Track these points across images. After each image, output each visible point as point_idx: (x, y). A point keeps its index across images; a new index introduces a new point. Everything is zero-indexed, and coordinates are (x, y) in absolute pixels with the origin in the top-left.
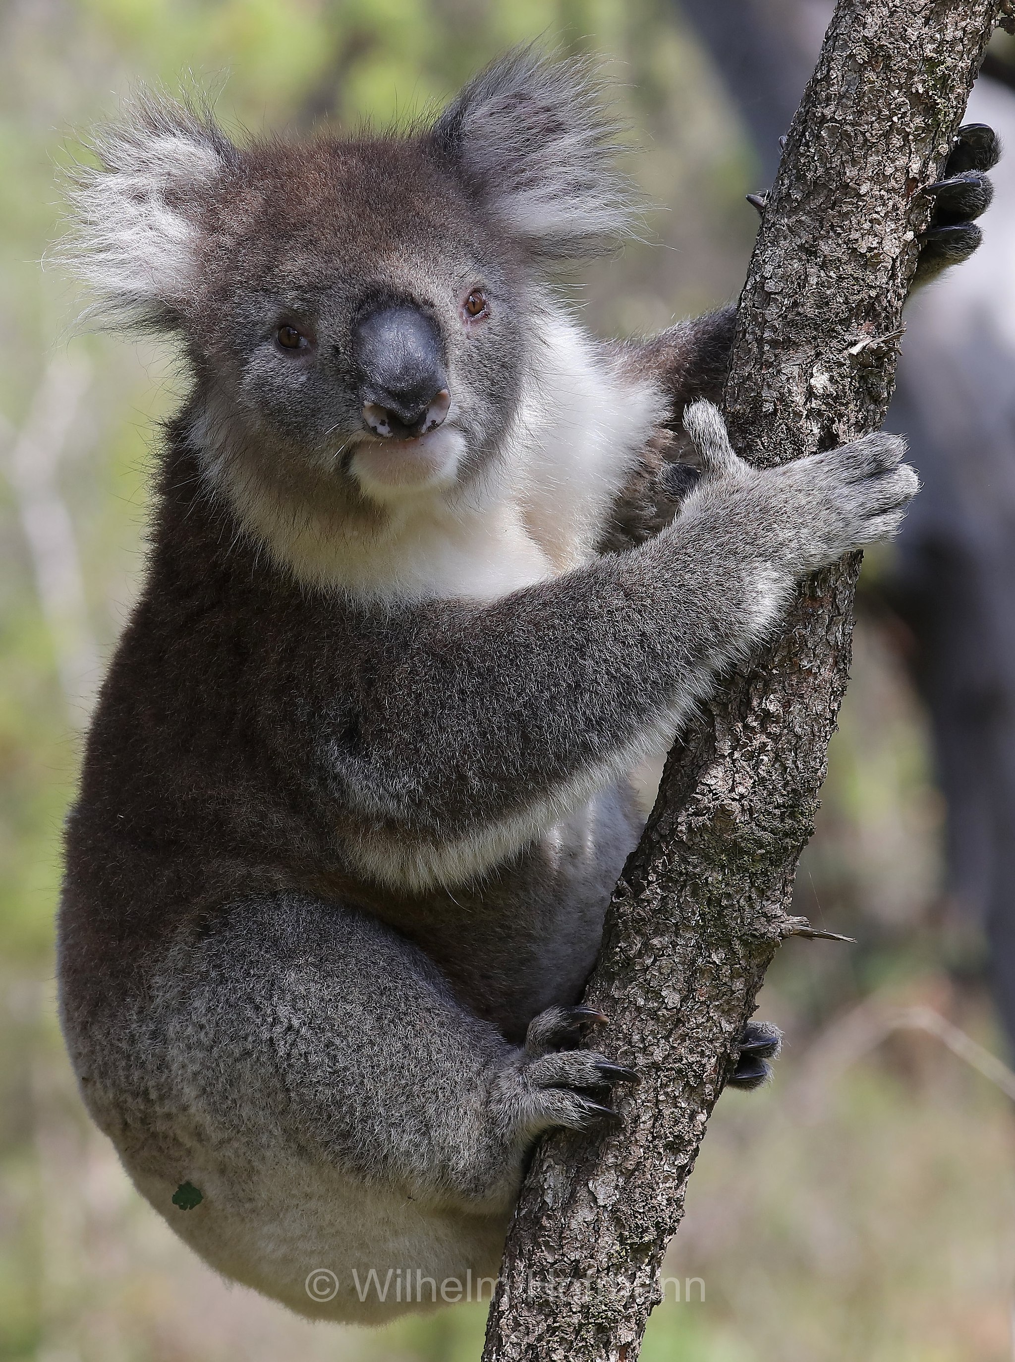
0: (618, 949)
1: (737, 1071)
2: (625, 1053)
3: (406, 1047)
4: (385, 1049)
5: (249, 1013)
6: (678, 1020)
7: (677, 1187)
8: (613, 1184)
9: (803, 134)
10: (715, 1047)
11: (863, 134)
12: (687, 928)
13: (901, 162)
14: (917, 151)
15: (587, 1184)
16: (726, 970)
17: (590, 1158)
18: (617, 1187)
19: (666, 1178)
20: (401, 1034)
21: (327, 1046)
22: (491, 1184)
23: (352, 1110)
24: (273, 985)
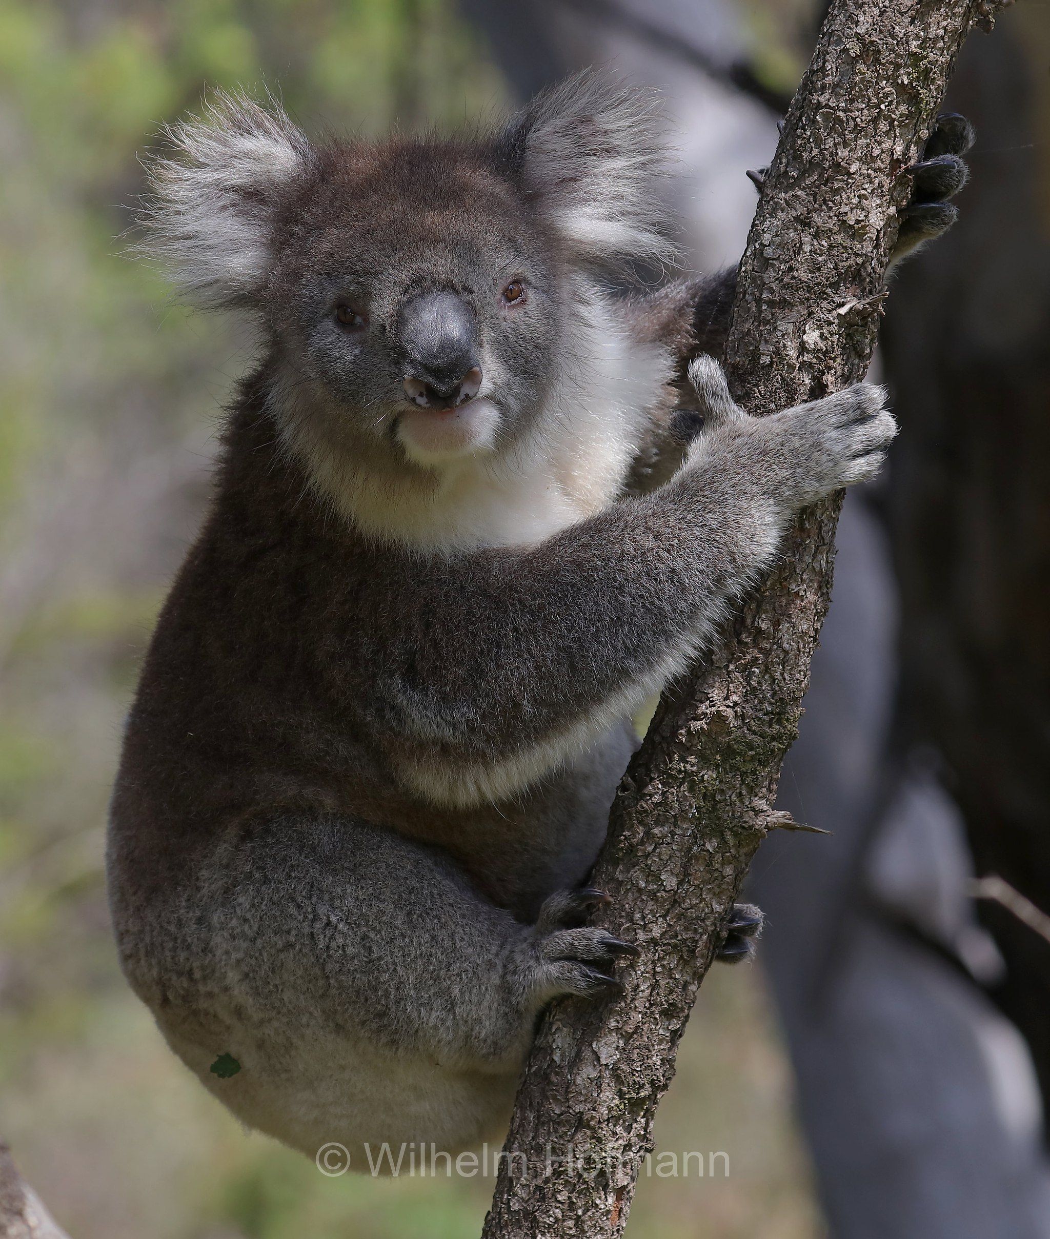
0: (623, 838)
1: (725, 947)
2: (628, 929)
3: (433, 938)
4: (415, 939)
5: (292, 910)
6: (675, 901)
7: (670, 1049)
8: (614, 1045)
9: (800, 119)
10: (707, 925)
11: (854, 119)
12: (685, 819)
13: (887, 145)
14: (901, 135)
15: (591, 1045)
16: (718, 858)
17: (594, 1022)
18: (617, 1048)
19: (660, 1042)
20: (429, 926)
21: (363, 939)
22: (507, 1047)
23: (387, 994)
24: (312, 886)
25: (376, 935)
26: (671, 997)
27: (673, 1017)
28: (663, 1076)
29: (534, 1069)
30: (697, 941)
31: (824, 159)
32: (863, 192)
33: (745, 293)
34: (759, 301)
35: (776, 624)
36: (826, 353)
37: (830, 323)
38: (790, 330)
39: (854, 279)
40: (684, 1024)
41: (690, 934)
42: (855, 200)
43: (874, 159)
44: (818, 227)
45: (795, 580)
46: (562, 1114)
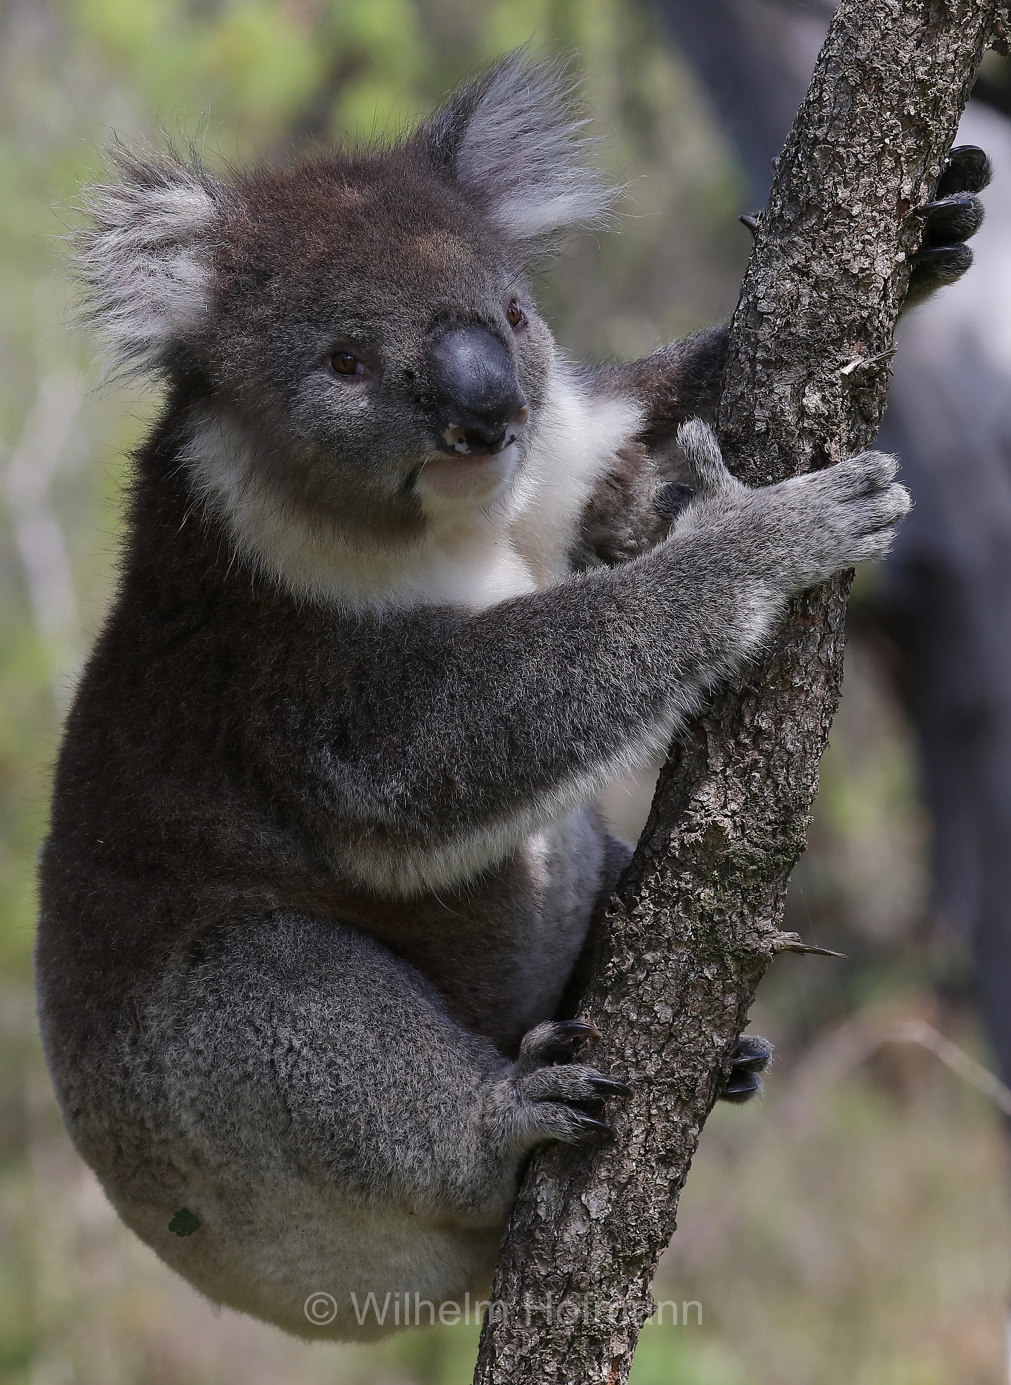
0: (611, 965)
1: (729, 1085)
2: (618, 1067)
3: (408, 1064)
4: (388, 1066)
5: (249, 1035)
8: (606, 1198)
9: (796, 156)
10: (707, 1061)
11: (855, 155)
12: (680, 943)
13: (893, 184)
14: (909, 173)
15: (579, 1198)
16: (718, 985)
18: (609, 1200)
19: (659, 1192)
20: (403, 1050)
21: (329, 1066)
22: (487, 1198)
23: (356, 1128)
24: (272, 1007)
25: (345, 1061)
26: (668, 1142)
27: (672, 1165)
28: (662, 1231)
29: (517, 1225)
30: (697, 1079)
31: (822, 200)
32: (867, 237)
33: (738, 351)
34: (752, 360)
35: (778, 722)
36: (828, 418)
37: (833, 385)
38: (788, 394)
39: (859, 335)
40: (685, 1172)
42: (858, 246)
43: (879, 200)
44: (817, 277)
45: (799, 674)
46: (548, 1276)
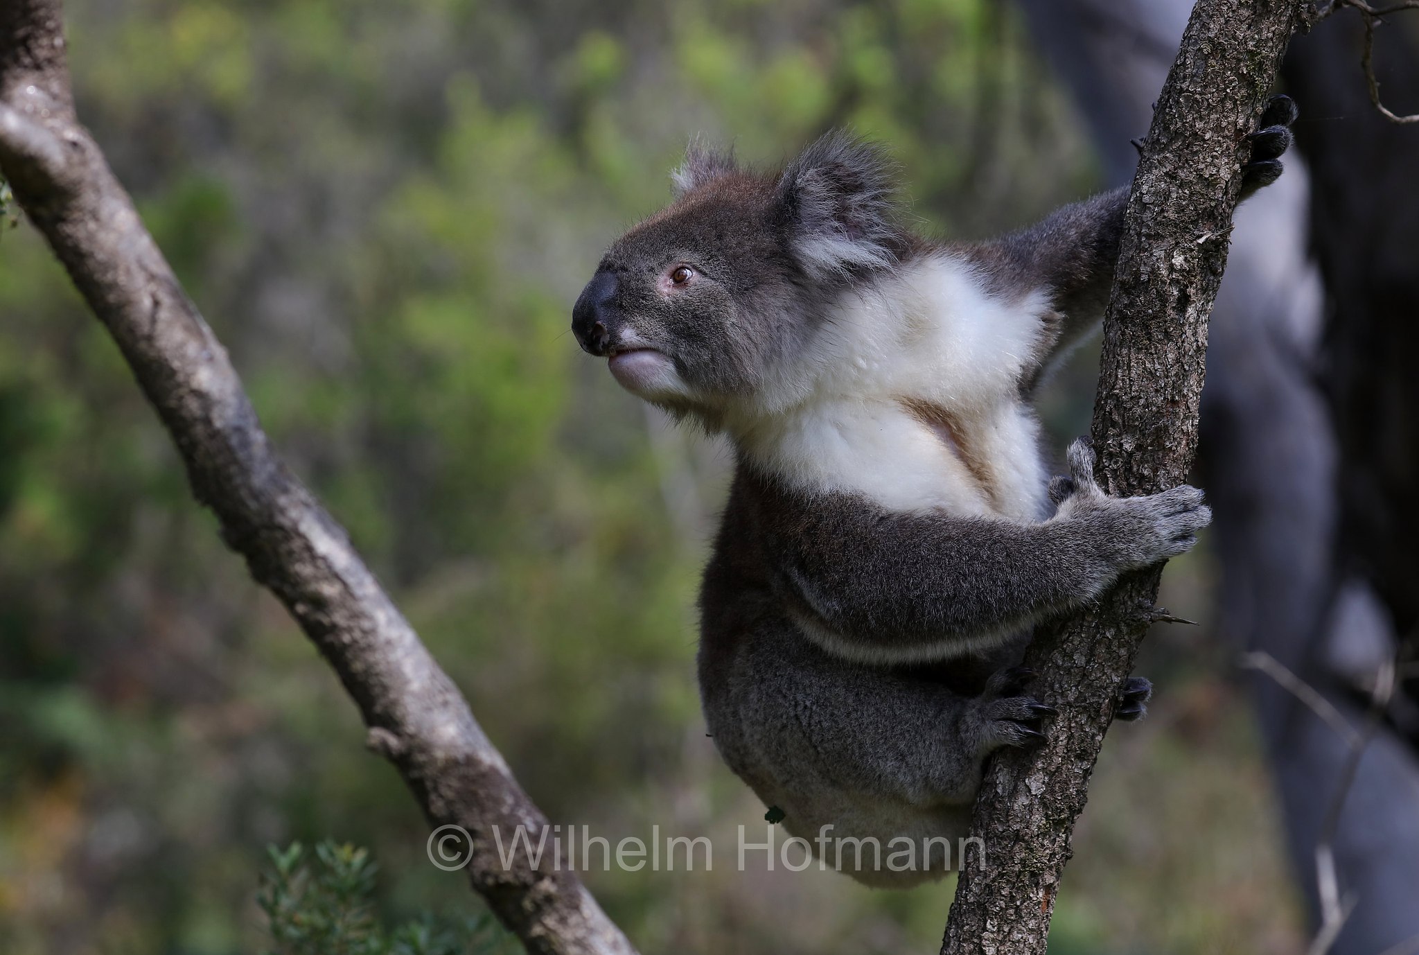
1: (1123, 708)
2: (1050, 696)
6: (1084, 675)
7: (1083, 783)
8: (1041, 781)
9: (1168, 100)
10: (1108, 692)
11: (1207, 100)
13: (1232, 119)
14: (1242, 111)
15: (1024, 781)
16: (1116, 643)
17: (1026, 764)
18: (1044, 783)
19: (1076, 777)
22: (962, 783)
26: (1082, 745)
27: (1085, 760)
28: (1078, 803)
29: (983, 799)
30: (1101, 704)
31: (1186, 130)
32: (1215, 153)
33: (1129, 229)
34: (1139, 235)
35: (1155, 470)
36: (1188, 272)
37: (1192, 250)
38: (1162, 256)
39: (1209, 218)
40: (1093, 764)
41: (1096, 699)
42: (1209, 160)
43: (1223, 129)
44: (1182, 180)
45: (1169, 439)
46: (1004, 832)
